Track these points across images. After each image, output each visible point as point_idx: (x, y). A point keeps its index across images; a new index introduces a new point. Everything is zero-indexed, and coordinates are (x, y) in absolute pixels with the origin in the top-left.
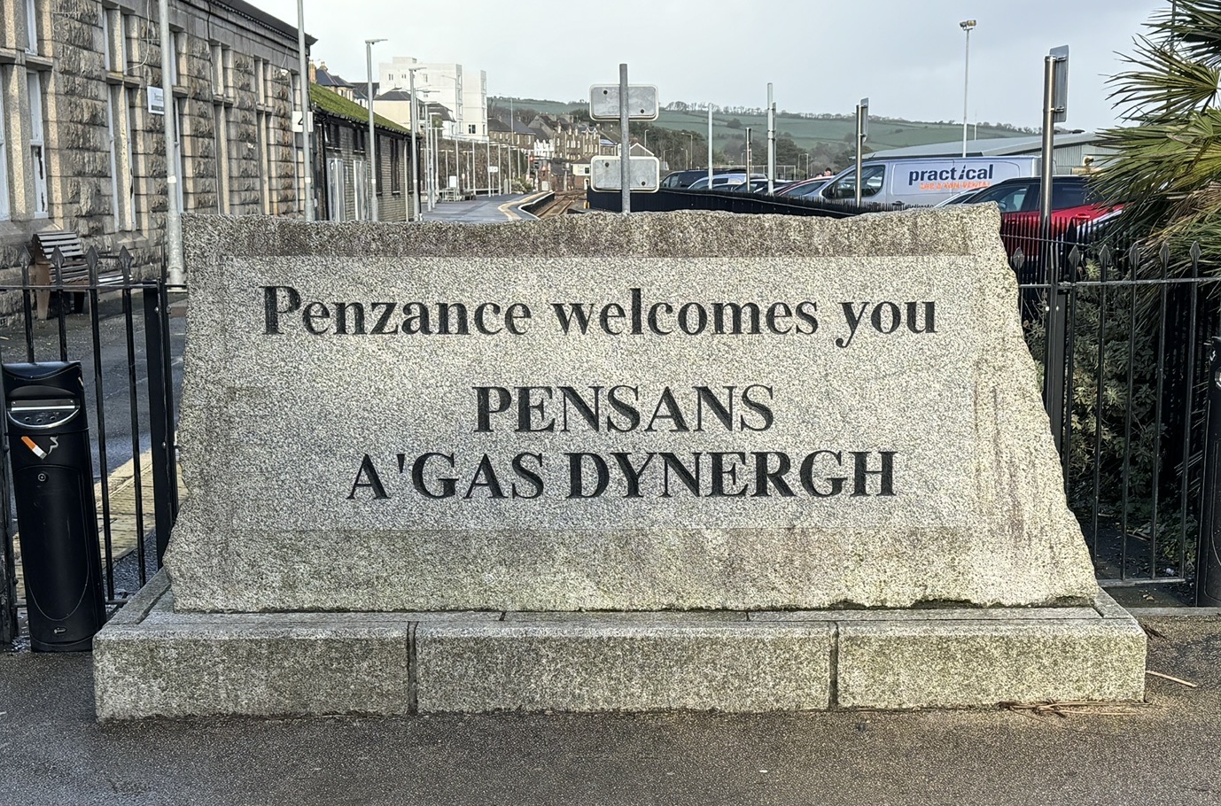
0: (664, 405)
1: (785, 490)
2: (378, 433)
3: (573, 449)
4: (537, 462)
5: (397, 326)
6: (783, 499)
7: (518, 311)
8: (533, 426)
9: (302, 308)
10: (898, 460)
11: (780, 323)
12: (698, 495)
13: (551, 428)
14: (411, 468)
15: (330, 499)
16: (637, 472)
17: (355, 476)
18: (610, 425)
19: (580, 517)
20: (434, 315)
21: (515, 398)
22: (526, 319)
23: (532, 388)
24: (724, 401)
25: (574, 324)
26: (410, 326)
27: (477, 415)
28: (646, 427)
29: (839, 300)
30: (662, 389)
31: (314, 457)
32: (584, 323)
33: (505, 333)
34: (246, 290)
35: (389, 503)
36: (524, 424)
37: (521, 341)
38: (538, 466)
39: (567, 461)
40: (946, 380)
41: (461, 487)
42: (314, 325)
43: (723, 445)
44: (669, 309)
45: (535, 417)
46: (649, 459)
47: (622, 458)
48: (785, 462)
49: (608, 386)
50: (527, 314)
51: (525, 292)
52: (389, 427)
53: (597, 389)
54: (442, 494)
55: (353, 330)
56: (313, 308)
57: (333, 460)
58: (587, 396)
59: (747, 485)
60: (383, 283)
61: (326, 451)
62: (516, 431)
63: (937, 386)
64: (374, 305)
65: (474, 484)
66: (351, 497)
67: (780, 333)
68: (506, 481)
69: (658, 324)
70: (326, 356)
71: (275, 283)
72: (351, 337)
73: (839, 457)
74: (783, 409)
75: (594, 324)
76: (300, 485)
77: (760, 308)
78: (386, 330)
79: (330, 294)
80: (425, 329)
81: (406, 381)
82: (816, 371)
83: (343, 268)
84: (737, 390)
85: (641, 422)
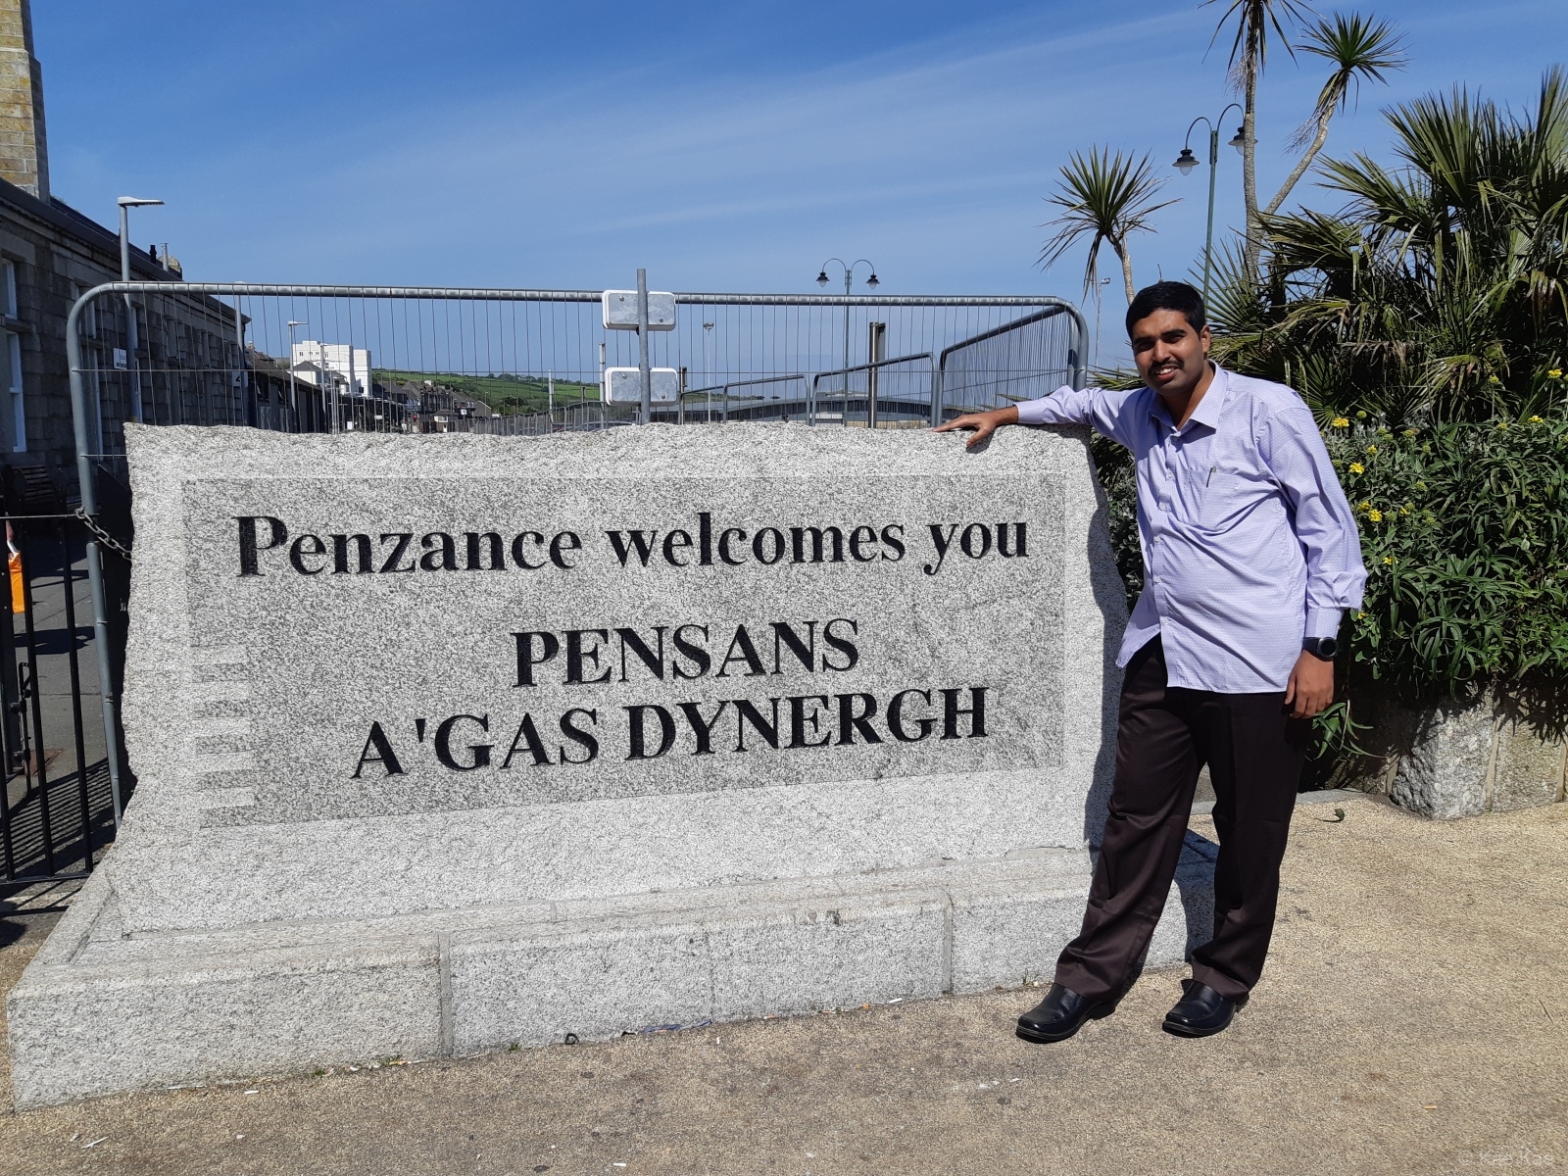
0: (737, 646)
1: (871, 736)
2: (391, 694)
3: (633, 702)
4: (590, 719)
5: (414, 562)
6: (869, 746)
7: (565, 541)
8: (586, 677)
9: (290, 543)
10: (990, 697)
11: (865, 549)
12: (775, 745)
13: (606, 678)
14: (434, 735)
15: (329, 781)
16: (707, 724)
17: (362, 750)
18: (677, 671)
19: (642, 781)
20: (461, 547)
21: (563, 645)
22: (575, 550)
23: (583, 631)
24: (803, 637)
25: (633, 556)
26: (431, 561)
27: (516, 667)
28: (718, 672)
29: (927, 522)
30: (736, 626)
31: (307, 728)
32: (644, 554)
33: (551, 567)
34: (213, 522)
35: (405, 781)
36: (574, 674)
37: (571, 576)
38: (592, 723)
39: (626, 716)
40: (1037, 608)
41: (497, 755)
42: (305, 563)
43: (803, 688)
44: (743, 536)
45: (587, 664)
46: (722, 709)
47: (690, 709)
48: (870, 702)
49: (673, 627)
50: (576, 543)
51: (574, 518)
52: (404, 686)
53: (660, 630)
54: (473, 764)
55: (357, 568)
56: (304, 542)
57: (333, 731)
58: (650, 640)
59: (830, 733)
60: (395, 510)
61: (323, 721)
62: (565, 683)
63: (1029, 614)
64: (384, 537)
65: (513, 750)
66: (357, 775)
67: (864, 560)
68: (553, 744)
69: (731, 552)
70: (322, 602)
71: (252, 512)
72: (354, 578)
73: (927, 695)
74: (869, 646)
75: (657, 554)
76: (289, 766)
77: (843, 533)
78: (400, 567)
79: (327, 524)
80: (449, 564)
81: (425, 629)
82: (902, 601)
83: (343, 491)
84: (818, 626)
85: (712, 667)
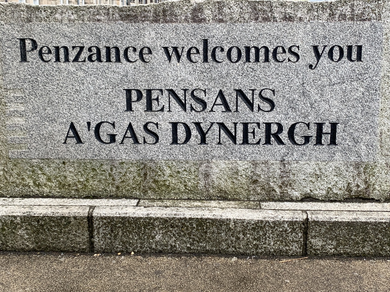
0: (219, 99)
1: (280, 142)
2: (77, 111)
3: (174, 120)
4: (155, 126)
5: (85, 58)
6: (278, 146)
7: (146, 51)
8: (154, 109)
9: (38, 49)
10: (340, 127)
11: (280, 57)
12: (235, 143)
13: (162, 110)
14: (94, 129)
15: (55, 144)
16: (205, 132)
17: (67, 133)
18: (192, 109)
19: (177, 153)
20: (103, 52)
21: (145, 95)
22: (149, 55)
23: (153, 90)
24: (249, 97)
25: (174, 58)
26: (91, 58)
27: (125, 103)
28: (210, 110)
29: (311, 44)
30: (218, 90)
31: (46, 123)
32: (179, 57)
33: (139, 63)
34: (11, 40)
35: (83, 146)
36: (149, 108)
37: (148, 66)
38: (156, 128)
39: (170, 126)
40: (366, 86)
41: (119, 138)
42: (44, 57)
43: (249, 119)
44: (222, 50)
45: (154, 103)
46: (211, 126)
47: (198, 124)
48: (280, 128)
49: (191, 88)
50: (150, 52)
51: (148, 41)
52: (82, 109)
53: (185, 90)
54: (109, 142)
55: (63, 60)
56: (43, 49)
57: (56, 124)
58: (180, 94)
59: (260, 139)
60: (78, 36)
61: (52, 120)
62: (145, 111)
63: (362, 89)
64: (74, 47)
65: (125, 137)
66: (65, 143)
67: (279, 62)
68: (140, 136)
69: (217, 57)
70: (51, 73)
71: (24, 36)
72: (62, 64)
73: (308, 125)
74: (280, 101)
75: (184, 58)
76: (40, 137)
77: (269, 49)
78: (80, 60)
79: (52, 42)
80: (99, 59)
81: (90, 86)
82: (297, 82)
83: (57, 28)
84: (256, 91)
85: (207, 107)
